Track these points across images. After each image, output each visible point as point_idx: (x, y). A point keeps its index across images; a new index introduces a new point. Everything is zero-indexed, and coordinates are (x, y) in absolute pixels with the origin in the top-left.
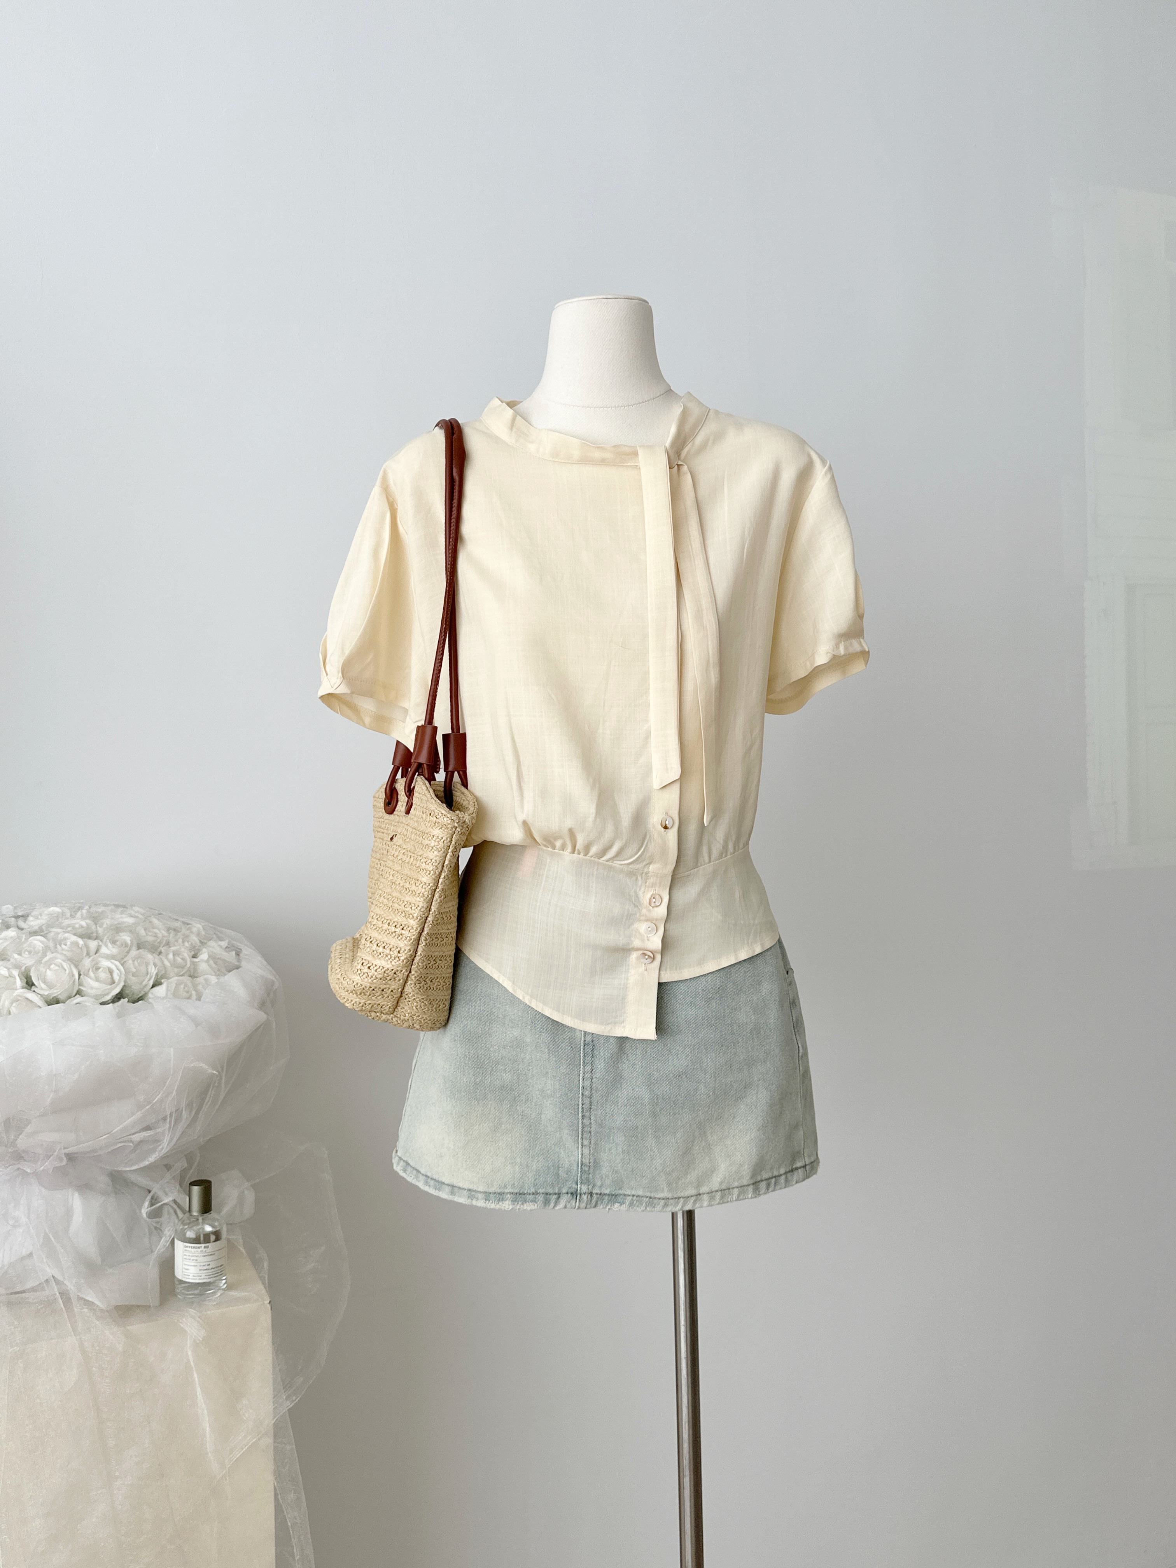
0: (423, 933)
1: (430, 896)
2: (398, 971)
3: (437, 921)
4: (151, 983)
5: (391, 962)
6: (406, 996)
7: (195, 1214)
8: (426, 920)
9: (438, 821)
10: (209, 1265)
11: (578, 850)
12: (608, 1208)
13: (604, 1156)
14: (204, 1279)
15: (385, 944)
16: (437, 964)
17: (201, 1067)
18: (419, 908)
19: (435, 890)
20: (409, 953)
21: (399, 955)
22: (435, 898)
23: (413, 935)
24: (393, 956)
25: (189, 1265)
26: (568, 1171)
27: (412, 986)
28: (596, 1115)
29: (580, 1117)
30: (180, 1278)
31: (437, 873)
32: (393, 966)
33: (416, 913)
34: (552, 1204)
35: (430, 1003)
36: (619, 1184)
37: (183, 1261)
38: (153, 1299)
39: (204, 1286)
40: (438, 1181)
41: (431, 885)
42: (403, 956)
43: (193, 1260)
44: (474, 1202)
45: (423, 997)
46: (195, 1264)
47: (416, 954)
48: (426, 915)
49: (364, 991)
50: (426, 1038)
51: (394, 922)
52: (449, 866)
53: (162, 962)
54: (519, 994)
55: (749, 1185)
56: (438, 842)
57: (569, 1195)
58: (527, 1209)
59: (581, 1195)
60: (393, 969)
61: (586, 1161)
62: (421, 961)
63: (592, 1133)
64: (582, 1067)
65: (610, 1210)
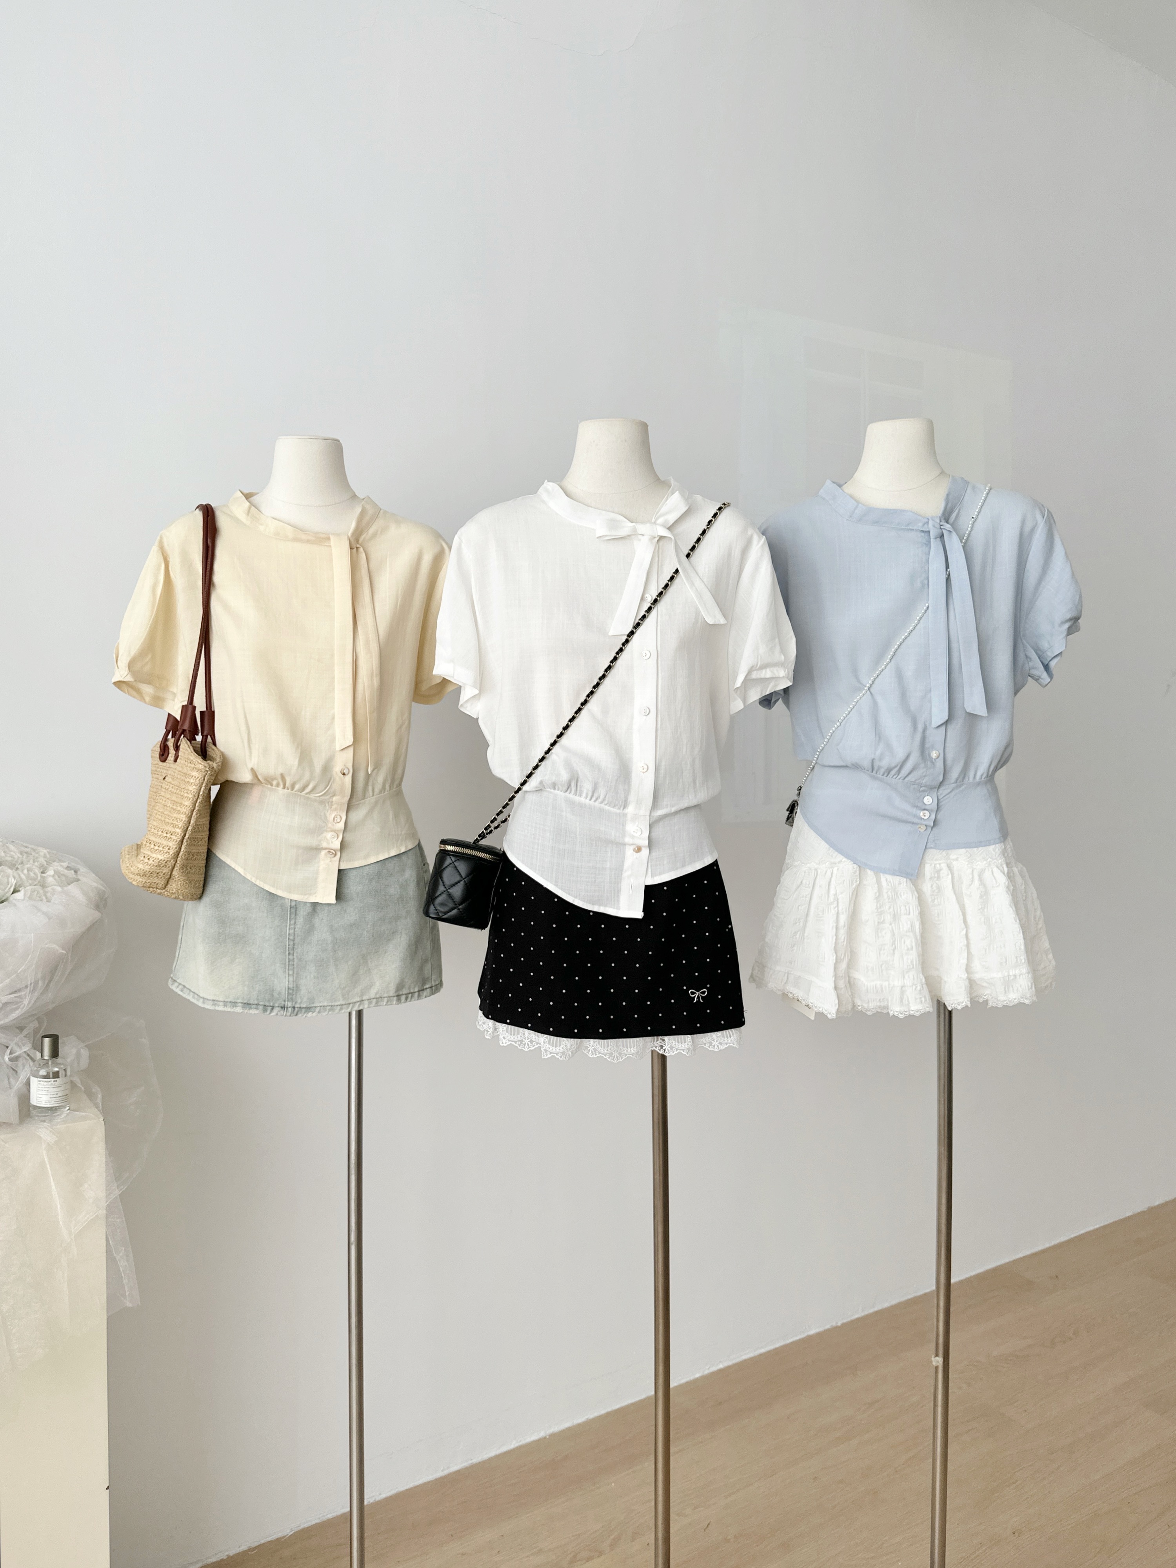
0: (185, 838)
1: (190, 814)
2: (168, 861)
3: (194, 830)
5: (163, 856)
6: (173, 878)
7: (46, 1058)
8: (187, 829)
9: (195, 767)
11: (287, 787)
13: (302, 982)
15: (160, 844)
16: (195, 857)
18: (182, 822)
19: (193, 810)
20: (176, 850)
21: (169, 851)
22: (193, 816)
23: (179, 838)
24: (165, 851)
26: (280, 993)
27: (177, 872)
28: (297, 953)
29: (287, 955)
31: (195, 800)
32: (165, 858)
33: (181, 824)
34: (268, 1012)
35: (191, 883)
36: (312, 1000)
37: (37, 1091)
38: (14, 1119)
41: (191, 807)
42: (172, 852)
44: (216, 1008)
45: (185, 879)
46: (47, 1093)
47: (180, 851)
48: (187, 826)
49: (145, 874)
50: (188, 905)
51: (166, 830)
52: (203, 797)
54: (249, 877)
55: (394, 996)
56: (197, 781)
57: (280, 1008)
58: (251, 1014)
59: (287, 1008)
60: (164, 860)
61: (291, 986)
62: (184, 855)
63: (295, 966)
64: (288, 921)
65: (306, 1016)
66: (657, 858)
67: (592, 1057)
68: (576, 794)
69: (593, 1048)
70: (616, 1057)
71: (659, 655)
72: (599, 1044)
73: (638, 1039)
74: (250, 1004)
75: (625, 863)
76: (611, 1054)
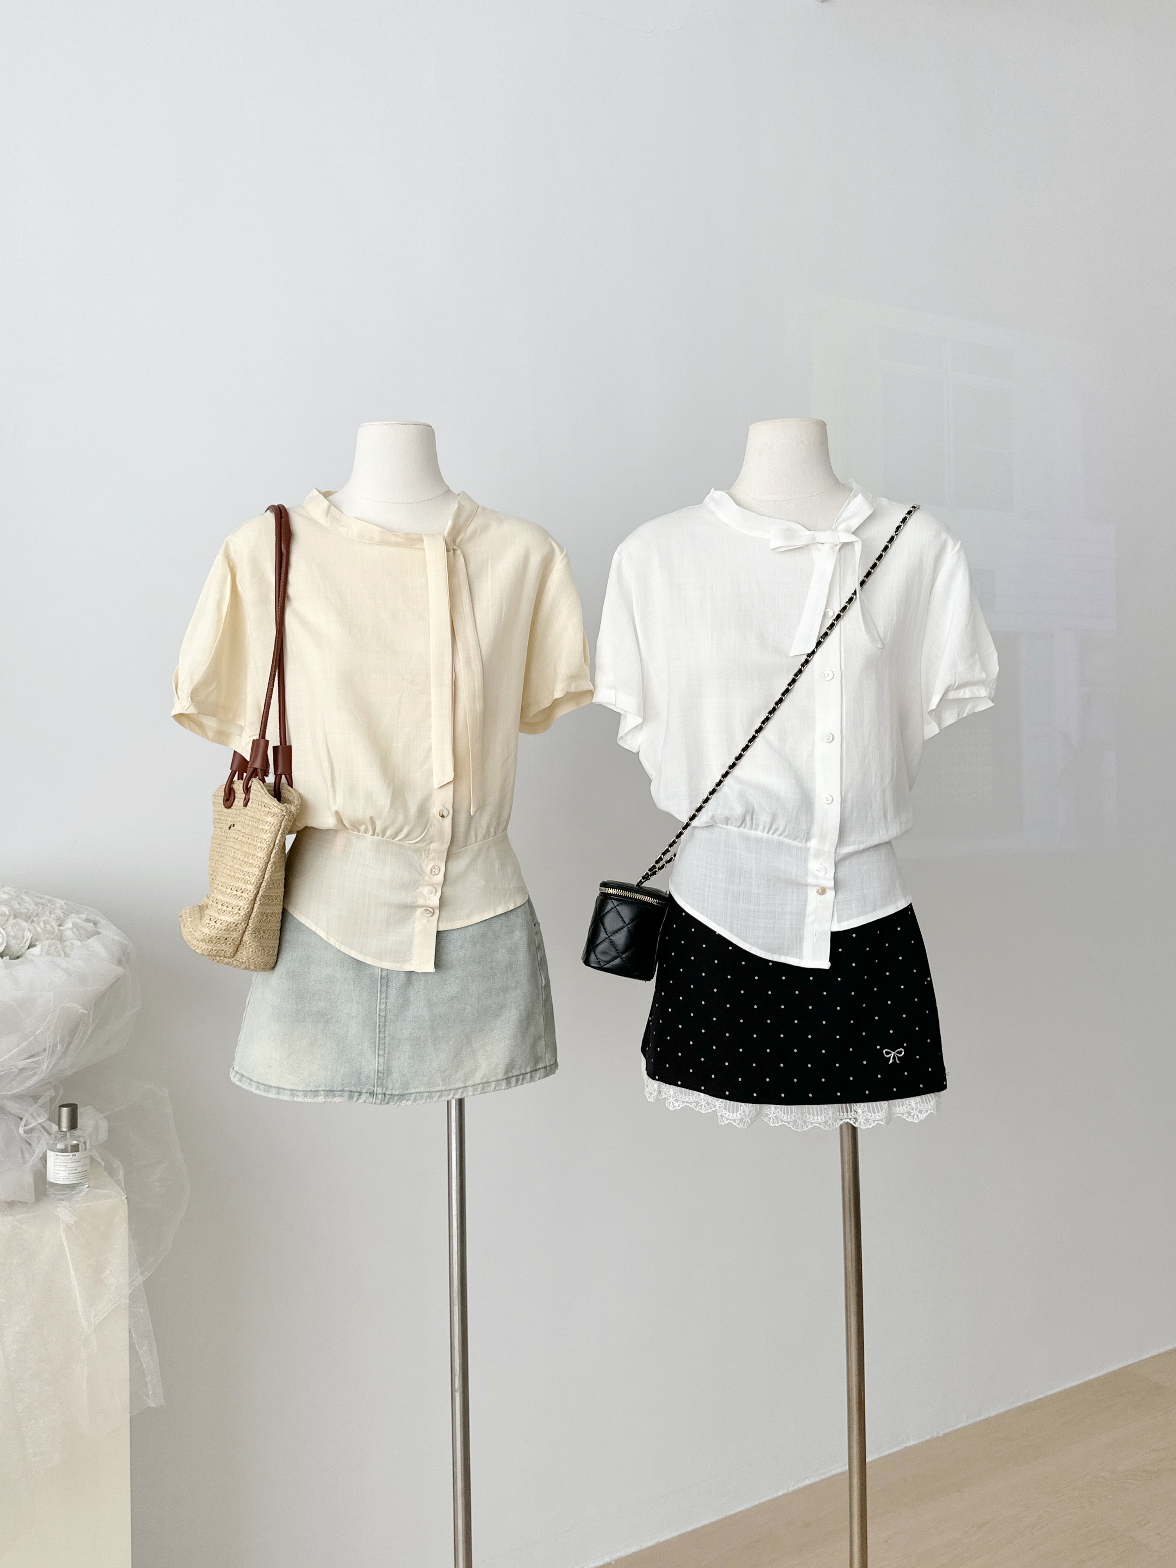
0: (258, 895)
1: (264, 867)
2: (238, 924)
3: (269, 886)
4: (28, 944)
5: (233, 917)
6: (244, 944)
7: (64, 1129)
8: (261, 885)
9: (270, 811)
10: (76, 1170)
11: (378, 834)
12: (397, 1104)
13: (395, 1063)
14: (72, 1181)
15: (228, 904)
16: (269, 919)
17: (75, 1007)
18: (255, 876)
19: (268, 863)
20: (247, 910)
21: (239, 912)
22: (268, 869)
23: (251, 896)
24: (235, 912)
25: (59, 1170)
26: (368, 1077)
27: (249, 936)
28: (389, 1030)
29: (377, 1032)
30: (52, 1181)
31: (270, 850)
32: (235, 920)
33: (253, 880)
34: (355, 1099)
35: (263, 949)
36: (406, 1085)
37: (54, 1167)
38: (30, 1197)
39: (72, 1187)
40: (267, 1085)
41: (265, 858)
42: (242, 913)
43: (63, 1166)
44: (295, 1099)
45: (258, 944)
46: (65, 1169)
47: (252, 911)
48: (261, 881)
49: (212, 940)
50: (259, 978)
51: (235, 887)
52: (278, 845)
53: (35, 929)
54: (332, 941)
55: (503, 1080)
56: (271, 826)
57: (368, 1094)
58: (335, 1102)
59: (377, 1094)
60: (234, 923)
61: (381, 1069)
62: (256, 916)
63: (386, 1044)
64: (379, 994)
65: (398, 1105)
66: (844, 901)
67: (773, 1125)
68: (751, 828)
69: (775, 1115)
70: (800, 1125)
71: (843, 675)
72: (781, 1111)
73: (826, 1106)
74: (334, 1091)
75: (808, 906)
76: (795, 1122)
